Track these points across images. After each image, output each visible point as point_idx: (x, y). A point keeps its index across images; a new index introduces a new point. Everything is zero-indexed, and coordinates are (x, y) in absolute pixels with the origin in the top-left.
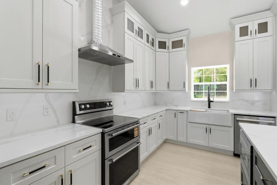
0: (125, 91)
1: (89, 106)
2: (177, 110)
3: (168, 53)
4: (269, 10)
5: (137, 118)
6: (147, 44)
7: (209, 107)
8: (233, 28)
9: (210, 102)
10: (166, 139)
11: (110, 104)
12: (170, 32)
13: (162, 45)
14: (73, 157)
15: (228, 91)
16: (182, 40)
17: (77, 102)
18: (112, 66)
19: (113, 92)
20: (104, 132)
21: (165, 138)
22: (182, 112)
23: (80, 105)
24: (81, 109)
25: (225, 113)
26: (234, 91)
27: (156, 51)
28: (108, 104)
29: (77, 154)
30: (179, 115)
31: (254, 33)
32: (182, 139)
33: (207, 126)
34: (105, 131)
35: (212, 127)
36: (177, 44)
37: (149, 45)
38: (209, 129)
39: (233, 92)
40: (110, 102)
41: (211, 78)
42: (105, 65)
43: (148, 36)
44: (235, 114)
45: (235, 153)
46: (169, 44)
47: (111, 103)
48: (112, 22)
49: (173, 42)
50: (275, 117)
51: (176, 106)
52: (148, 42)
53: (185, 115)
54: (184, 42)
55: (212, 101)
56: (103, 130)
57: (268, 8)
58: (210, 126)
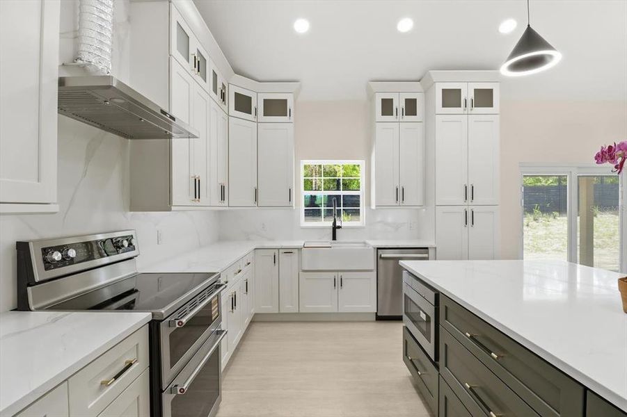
0: (173, 208)
1: (74, 251)
2: (279, 249)
3: (256, 124)
4: (419, 81)
5: (215, 273)
6: (213, 94)
7: (334, 238)
8: (371, 99)
9: (335, 228)
10: (256, 314)
11: (130, 244)
12: (260, 78)
13: (243, 104)
14: (89, 407)
15: (362, 208)
16: (286, 101)
17: (34, 242)
18: (129, 140)
19: (131, 211)
20: (157, 318)
21: (253, 311)
22: (289, 252)
23: (45, 251)
24: (49, 264)
25: (359, 247)
26: (373, 207)
27: (228, 115)
28: (126, 243)
29: (99, 396)
30: (283, 258)
31: (400, 112)
32: (289, 307)
33: (336, 274)
34: (162, 314)
35: (344, 275)
36: (276, 108)
37: (218, 97)
38: (340, 281)
39: (370, 209)
40: (129, 239)
41: (312, 183)
42: (110, 135)
43: (215, 75)
44: (378, 249)
45: (379, 314)
46: (258, 104)
47: (133, 242)
48: (129, 19)
49: (266, 101)
50: (427, 248)
51: (272, 240)
52: (215, 90)
53: (295, 256)
54: (290, 105)
55: (339, 227)
56: (153, 315)
57: (416, 77)
58: (340, 274)
